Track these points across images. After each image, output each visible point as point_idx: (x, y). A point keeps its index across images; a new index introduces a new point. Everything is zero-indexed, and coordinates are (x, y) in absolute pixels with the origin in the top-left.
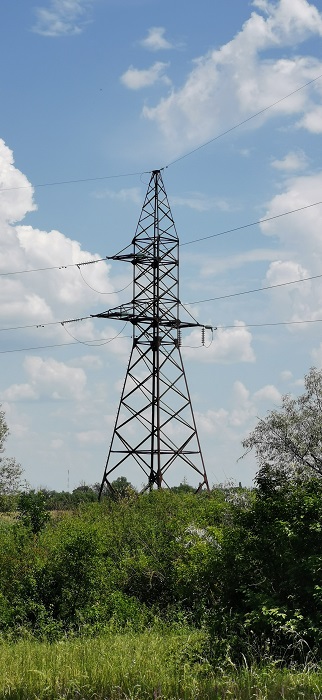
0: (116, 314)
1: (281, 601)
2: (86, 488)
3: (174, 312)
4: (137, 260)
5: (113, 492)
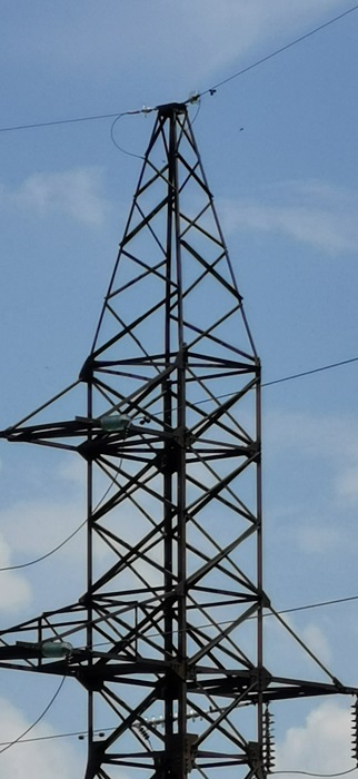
0: (22, 650)
4: (99, 441)
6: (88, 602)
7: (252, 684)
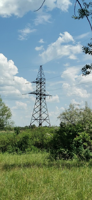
0: (33, 93)
1: (64, 148)
2: (27, 126)
3: (44, 93)
4: (37, 83)
5: (32, 127)
6: (36, 91)
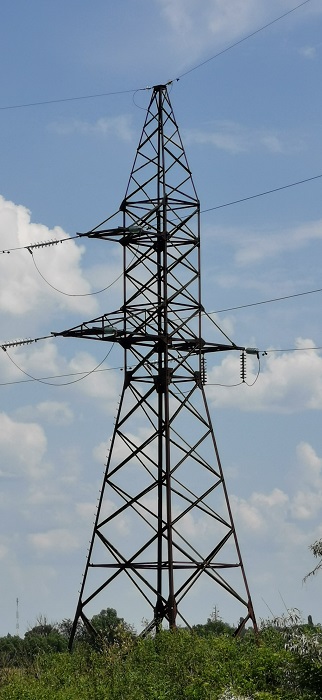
0: (95, 331)
2: (47, 630)
4: (128, 238)
5: (94, 635)
6: (124, 309)
7: (196, 346)
